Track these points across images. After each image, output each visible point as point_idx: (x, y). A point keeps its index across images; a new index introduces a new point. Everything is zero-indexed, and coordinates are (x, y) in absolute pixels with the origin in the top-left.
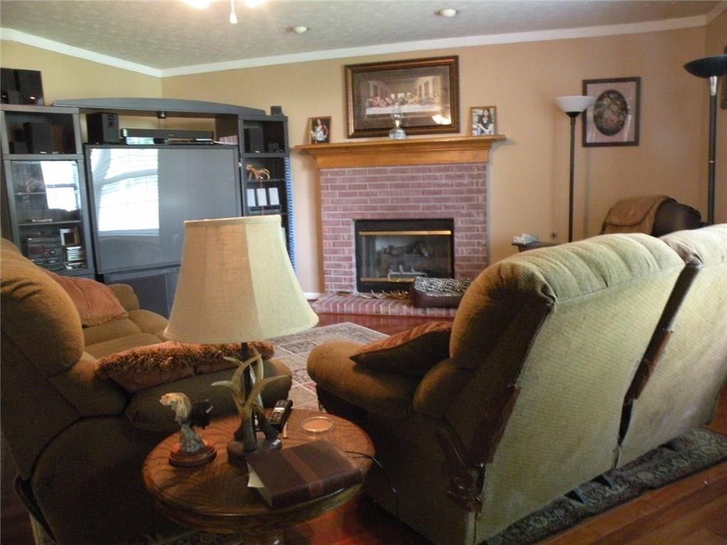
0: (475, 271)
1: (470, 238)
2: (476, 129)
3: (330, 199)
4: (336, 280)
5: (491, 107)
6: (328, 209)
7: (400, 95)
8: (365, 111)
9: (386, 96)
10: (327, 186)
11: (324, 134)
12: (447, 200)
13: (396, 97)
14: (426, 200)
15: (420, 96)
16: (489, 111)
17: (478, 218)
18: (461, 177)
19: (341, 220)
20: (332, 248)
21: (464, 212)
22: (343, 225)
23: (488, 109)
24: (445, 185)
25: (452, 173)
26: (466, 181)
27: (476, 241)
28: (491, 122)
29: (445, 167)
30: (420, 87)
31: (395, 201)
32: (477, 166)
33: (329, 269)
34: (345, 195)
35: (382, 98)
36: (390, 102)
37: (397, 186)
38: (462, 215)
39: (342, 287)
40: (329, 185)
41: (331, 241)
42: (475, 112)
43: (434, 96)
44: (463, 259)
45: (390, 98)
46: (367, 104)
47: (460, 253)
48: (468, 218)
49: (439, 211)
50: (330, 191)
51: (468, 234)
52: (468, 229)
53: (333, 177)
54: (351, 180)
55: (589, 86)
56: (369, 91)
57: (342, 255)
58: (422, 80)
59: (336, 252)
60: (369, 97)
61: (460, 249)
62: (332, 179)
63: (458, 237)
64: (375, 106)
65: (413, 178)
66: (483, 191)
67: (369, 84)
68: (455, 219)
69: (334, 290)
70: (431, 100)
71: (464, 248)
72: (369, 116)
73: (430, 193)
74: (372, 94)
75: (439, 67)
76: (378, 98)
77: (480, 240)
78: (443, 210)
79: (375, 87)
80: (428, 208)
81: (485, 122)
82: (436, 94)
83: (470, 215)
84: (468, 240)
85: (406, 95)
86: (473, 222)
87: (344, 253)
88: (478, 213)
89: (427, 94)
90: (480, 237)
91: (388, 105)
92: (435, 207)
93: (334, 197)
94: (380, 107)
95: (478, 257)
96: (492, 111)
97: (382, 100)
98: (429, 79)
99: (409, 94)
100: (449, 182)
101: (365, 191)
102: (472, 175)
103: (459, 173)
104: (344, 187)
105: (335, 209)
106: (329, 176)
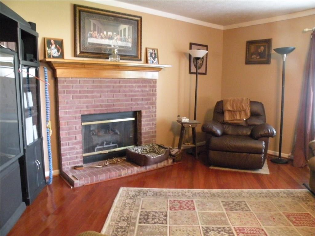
0: (151, 139)
1: (149, 121)
2: (150, 60)
3: (66, 100)
4: (71, 159)
5: (156, 49)
6: (65, 108)
7: (110, 33)
8: (87, 40)
9: (101, 32)
10: (64, 91)
11: (58, 51)
12: (138, 100)
13: (107, 33)
14: (127, 100)
15: (121, 36)
16: (155, 51)
17: (153, 110)
18: (145, 87)
19: (74, 115)
20: (67, 136)
21: (147, 107)
22: (75, 119)
23: (154, 50)
24: (138, 91)
25: (141, 84)
26: (147, 89)
27: (152, 122)
28: (156, 57)
29: (137, 81)
30: (121, 31)
31: (110, 101)
32: (153, 81)
33: (66, 152)
34: (77, 97)
35: (98, 32)
36: (103, 36)
37: (112, 91)
38: (146, 109)
39: (74, 163)
40: (65, 90)
41: (67, 132)
42: (149, 51)
43: (129, 38)
44: (146, 133)
45: (104, 33)
46: (88, 35)
47: (144, 130)
48: (148, 110)
49: (134, 107)
50: (65, 94)
51: (148, 119)
52: (148, 116)
53: (68, 84)
54: (82, 87)
55: (193, 46)
56: (90, 26)
57: (75, 141)
58: (123, 27)
59: (70, 139)
60: (90, 30)
61: (144, 127)
62: (68, 86)
63: (143, 121)
64: (94, 37)
65: (121, 87)
66: (155, 95)
67: (90, 21)
68: (142, 111)
69: (70, 167)
70: (127, 40)
71: (146, 127)
72: (89, 43)
73: (130, 96)
74: (92, 29)
75: (132, 21)
76: (96, 32)
77: (154, 122)
78: (136, 106)
79: (95, 25)
80: (129, 105)
81: (154, 57)
82: (129, 37)
83: (149, 108)
84: (148, 123)
85: (113, 34)
86: (151, 112)
87: (76, 139)
88: (153, 107)
89: (125, 35)
90: (153, 120)
91: (102, 38)
92: (132, 105)
93: (69, 99)
94: (97, 38)
95: (152, 131)
96: (156, 50)
97: (99, 34)
98: (126, 27)
99: (115, 33)
100: (140, 90)
101: (92, 94)
102: (151, 86)
103: (144, 85)
104: (77, 92)
105: (70, 108)
106: (65, 84)
